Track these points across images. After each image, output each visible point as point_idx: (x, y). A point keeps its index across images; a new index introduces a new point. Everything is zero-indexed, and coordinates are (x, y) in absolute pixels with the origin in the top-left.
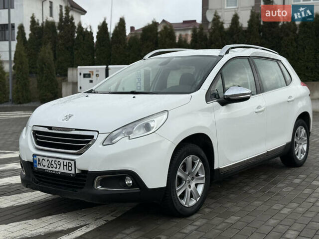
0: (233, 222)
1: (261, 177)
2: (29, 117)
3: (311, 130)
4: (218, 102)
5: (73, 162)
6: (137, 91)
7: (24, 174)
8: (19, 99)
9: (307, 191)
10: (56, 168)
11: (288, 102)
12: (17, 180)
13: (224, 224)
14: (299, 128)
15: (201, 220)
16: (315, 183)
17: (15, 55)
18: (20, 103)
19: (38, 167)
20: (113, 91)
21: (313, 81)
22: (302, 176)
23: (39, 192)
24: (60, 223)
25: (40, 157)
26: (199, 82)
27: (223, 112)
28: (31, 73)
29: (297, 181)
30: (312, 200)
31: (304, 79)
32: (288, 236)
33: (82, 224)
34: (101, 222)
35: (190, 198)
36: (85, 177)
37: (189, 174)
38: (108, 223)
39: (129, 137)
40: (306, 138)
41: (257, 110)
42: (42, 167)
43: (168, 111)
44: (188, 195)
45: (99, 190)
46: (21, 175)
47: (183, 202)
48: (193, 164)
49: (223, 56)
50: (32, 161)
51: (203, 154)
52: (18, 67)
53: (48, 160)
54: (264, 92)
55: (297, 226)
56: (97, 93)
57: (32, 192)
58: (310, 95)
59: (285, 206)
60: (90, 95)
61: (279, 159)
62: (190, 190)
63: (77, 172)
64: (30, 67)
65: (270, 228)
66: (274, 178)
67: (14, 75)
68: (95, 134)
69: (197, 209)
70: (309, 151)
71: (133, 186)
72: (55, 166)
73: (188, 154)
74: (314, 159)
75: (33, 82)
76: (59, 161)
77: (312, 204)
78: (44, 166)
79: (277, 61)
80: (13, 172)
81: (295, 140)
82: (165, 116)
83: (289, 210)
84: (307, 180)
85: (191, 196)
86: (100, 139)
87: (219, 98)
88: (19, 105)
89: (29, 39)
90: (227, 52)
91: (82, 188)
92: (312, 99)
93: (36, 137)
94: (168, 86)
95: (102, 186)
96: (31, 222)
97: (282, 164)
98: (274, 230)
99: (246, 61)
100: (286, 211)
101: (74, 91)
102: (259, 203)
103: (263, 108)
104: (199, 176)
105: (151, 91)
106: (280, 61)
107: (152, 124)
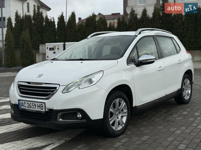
0: (145, 140)
1: (162, 111)
2: (15, 76)
3: (193, 81)
4: (135, 64)
5: (43, 104)
6: (83, 58)
7: (13, 112)
8: (8, 64)
9: (191, 119)
10: (33, 108)
11: (179, 63)
12: (8, 116)
13: (140, 141)
14: (186, 80)
15: (125, 139)
16: (196, 114)
17: (6, 37)
18: (10, 67)
19: (22, 107)
20: (68, 58)
21: (194, 50)
22: (188, 110)
23: (22, 123)
24: (36, 143)
25: (22, 101)
26: (122, 52)
27: (138, 71)
28: (16, 48)
29: (185, 113)
30: (195, 125)
31: (188, 49)
32: (180, 147)
33: (50, 143)
34: (62, 142)
35: (118, 125)
36: (52, 113)
37: (117, 110)
38: (67, 142)
39: (79, 87)
40: (190, 86)
41: (159, 69)
42: (24, 108)
43: (103, 71)
44: (116, 123)
45: (60, 121)
46: (11, 113)
47: (114, 128)
48: (120, 104)
49: (137, 36)
50: (18, 104)
51: (126, 97)
52: (8, 45)
53: (28, 103)
54: (163, 58)
55: (186, 141)
56: (58, 60)
57: (18, 123)
58: (192, 59)
59: (178, 129)
60: (54, 61)
61: (173, 99)
62: (118, 120)
63: (46, 110)
64: (15, 44)
65: (168, 143)
66: (170, 111)
67: (6, 49)
68: (58, 86)
69: (123, 132)
70: (192, 94)
71: (82, 118)
72: (32, 107)
73: (116, 98)
74: (195, 99)
75: (18, 54)
76: (35, 104)
77: (195, 127)
78: (26, 107)
79: (171, 38)
80: (6, 111)
81: (183, 87)
82: (101, 74)
83: (180, 131)
84: (191, 112)
85: (119, 124)
86: (61, 89)
87: (135, 62)
88: (9, 68)
89: (15, 27)
90: (140, 33)
91: (50, 120)
92: (193, 62)
93: (20, 89)
94: (103, 55)
95: (63, 119)
96: (18, 142)
97: (176, 103)
98: (171, 144)
99: (152, 38)
100: (178, 132)
101: (44, 59)
102: (161, 127)
103: (163, 68)
104: (123, 111)
105: (92, 58)
106: (173, 38)
107: (93, 79)
